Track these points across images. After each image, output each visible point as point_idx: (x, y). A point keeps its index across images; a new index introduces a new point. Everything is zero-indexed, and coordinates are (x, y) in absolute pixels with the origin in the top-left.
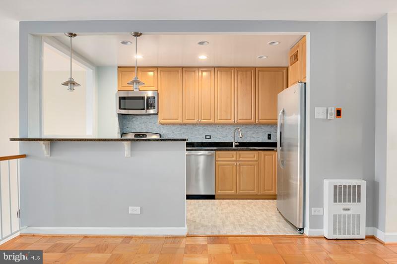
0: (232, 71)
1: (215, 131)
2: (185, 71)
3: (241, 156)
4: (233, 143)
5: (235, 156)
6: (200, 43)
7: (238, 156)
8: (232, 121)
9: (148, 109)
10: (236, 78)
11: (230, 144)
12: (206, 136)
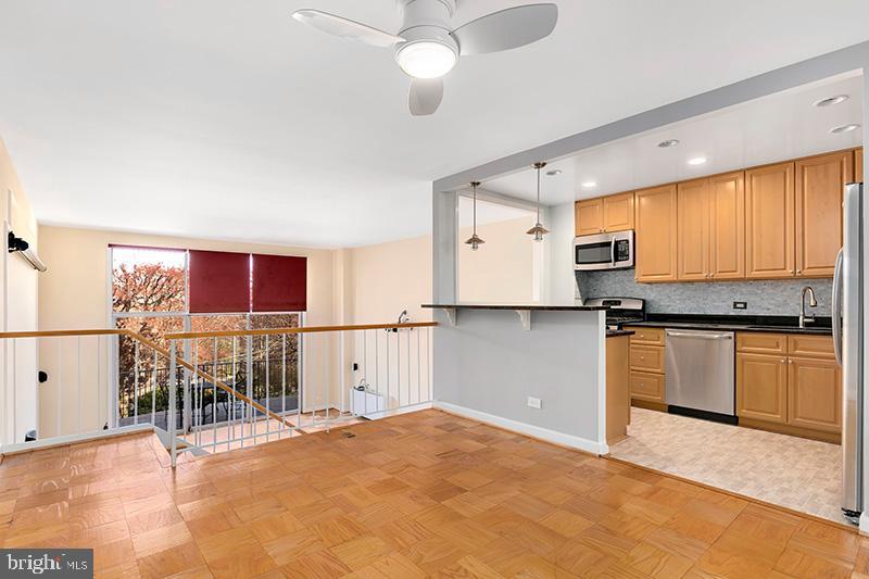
0: (788, 170)
1: (756, 294)
2: (683, 189)
3: (800, 346)
4: (798, 318)
5: (783, 345)
6: (662, 145)
7: (791, 345)
8: (789, 271)
9: (616, 260)
10: (798, 181)
11: (793, 321)
12: (735, 304)
